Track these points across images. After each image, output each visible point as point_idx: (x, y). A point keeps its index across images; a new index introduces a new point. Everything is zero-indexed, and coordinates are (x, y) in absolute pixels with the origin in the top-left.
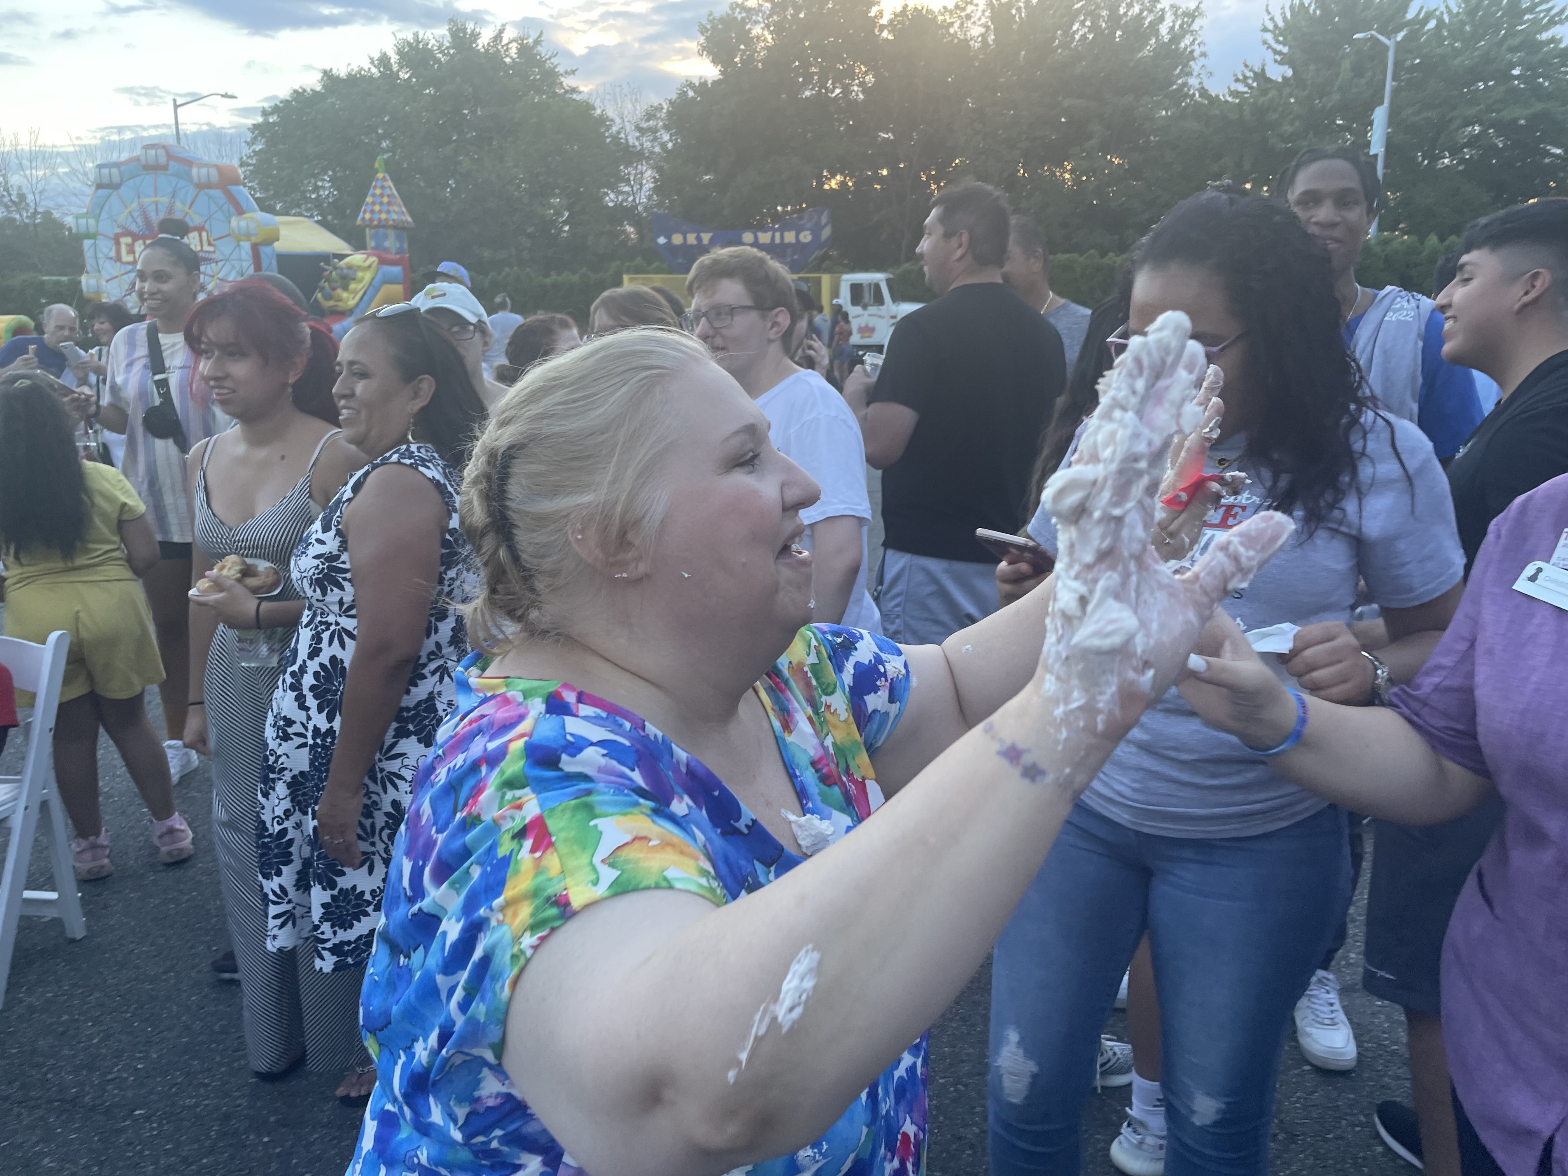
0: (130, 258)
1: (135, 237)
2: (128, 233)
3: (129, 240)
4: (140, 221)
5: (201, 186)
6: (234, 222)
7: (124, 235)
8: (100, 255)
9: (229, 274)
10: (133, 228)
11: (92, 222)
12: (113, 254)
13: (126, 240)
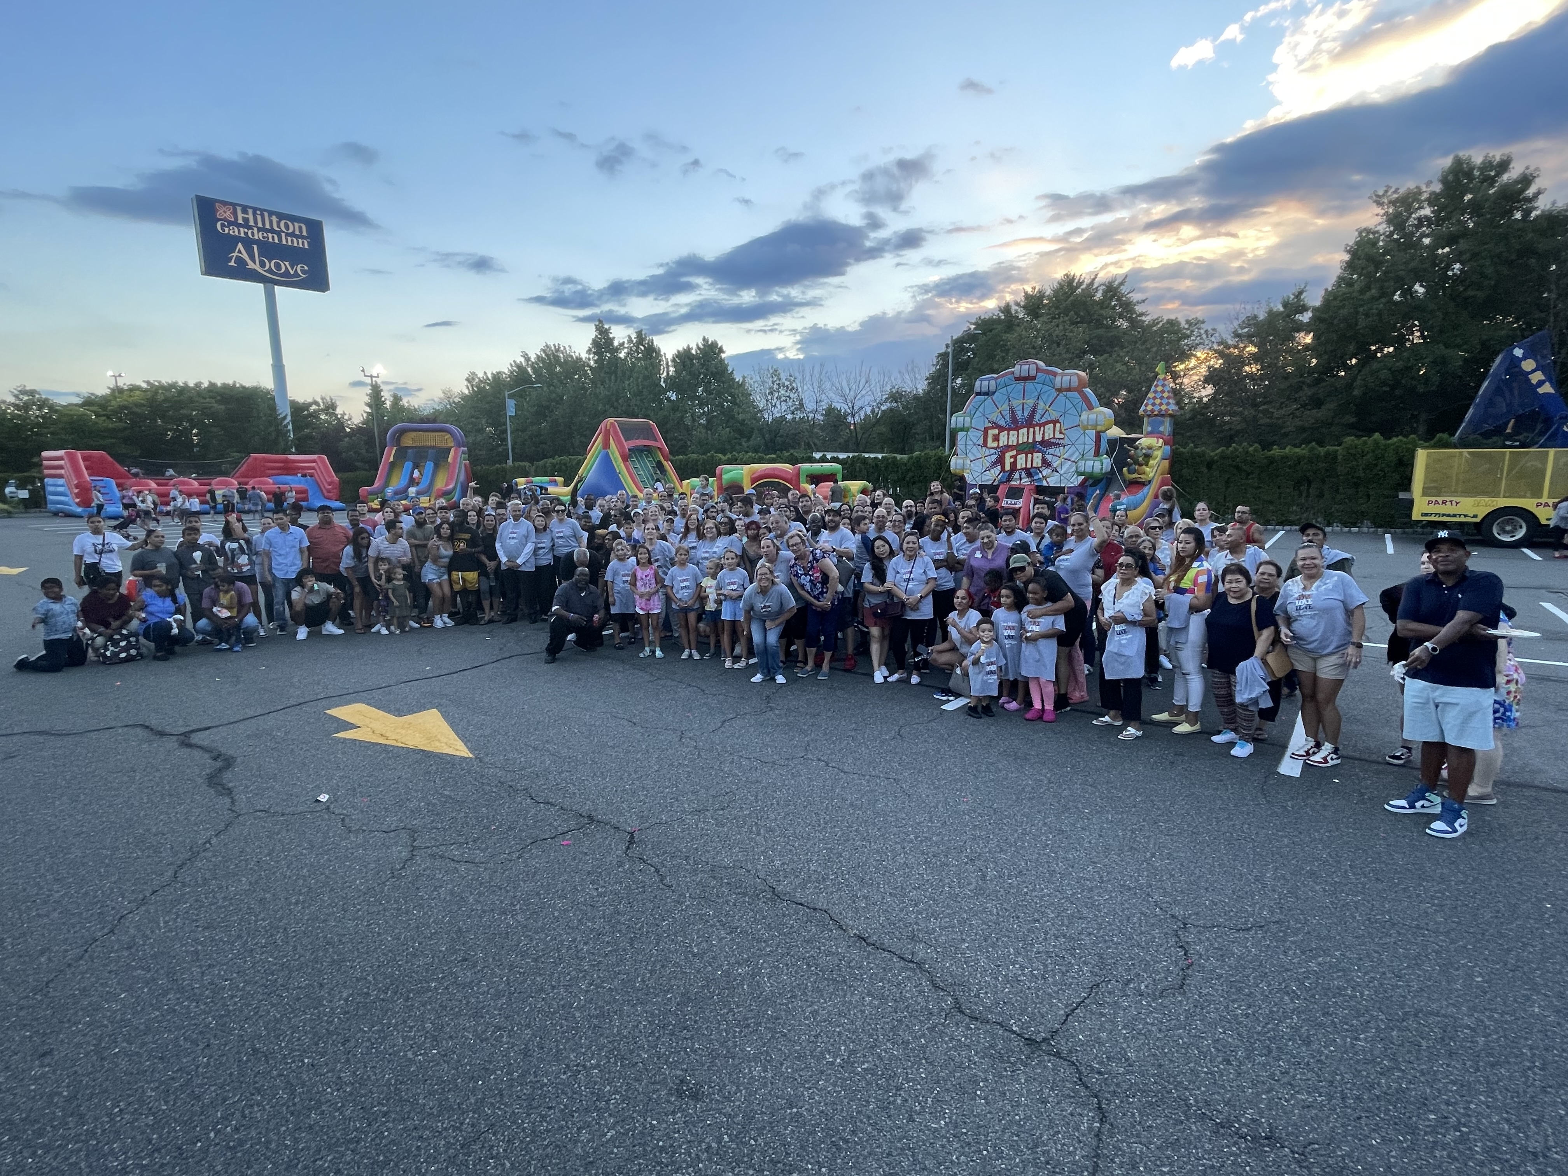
0: (995, 445)
1: (1001, 429)
2: (996, 426)
3: (996, 431)
4: (1008, 418)
5: (1060, 390)
6: (1084, 416)
7: (993, 428)
8: (969, 442)
9: (1072, 455)
10: (1002, 423)
11: (968, 419)
12: (981, 442)
13: (991, 432)
